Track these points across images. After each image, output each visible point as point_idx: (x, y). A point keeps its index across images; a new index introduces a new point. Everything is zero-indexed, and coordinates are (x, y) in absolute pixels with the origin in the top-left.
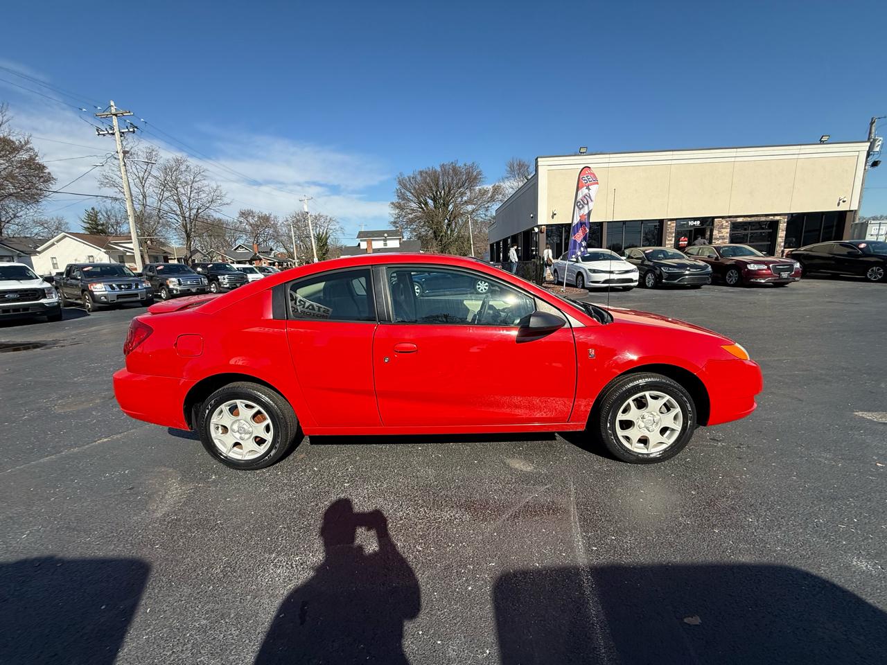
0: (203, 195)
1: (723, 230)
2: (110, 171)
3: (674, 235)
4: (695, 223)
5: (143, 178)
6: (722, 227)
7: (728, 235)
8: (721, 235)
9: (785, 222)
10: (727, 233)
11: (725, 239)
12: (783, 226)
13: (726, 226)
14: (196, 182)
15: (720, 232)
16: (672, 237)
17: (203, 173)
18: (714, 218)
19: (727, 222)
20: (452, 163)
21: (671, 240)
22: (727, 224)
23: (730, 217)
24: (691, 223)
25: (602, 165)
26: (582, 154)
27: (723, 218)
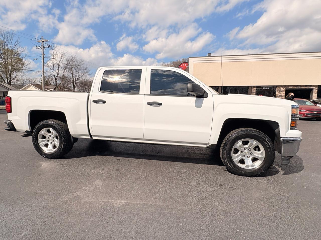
1: (281, 92)
3: (255, 93)
4: (267, 88)
6: (281, 91)
7: (284, 95)
8: (280, 94)
9: (316, 90)
10: (284, 94)
11: (282, 96)
12: (315, 91)
13: (283, 90)
14: (80, 65)
15: (280, 93)
18: (276, 86)
22: (283, 89)
23: (285, 86)
24: (264, 88)
25: (218, 61)
26: (209, 56)
27: (281, 86)
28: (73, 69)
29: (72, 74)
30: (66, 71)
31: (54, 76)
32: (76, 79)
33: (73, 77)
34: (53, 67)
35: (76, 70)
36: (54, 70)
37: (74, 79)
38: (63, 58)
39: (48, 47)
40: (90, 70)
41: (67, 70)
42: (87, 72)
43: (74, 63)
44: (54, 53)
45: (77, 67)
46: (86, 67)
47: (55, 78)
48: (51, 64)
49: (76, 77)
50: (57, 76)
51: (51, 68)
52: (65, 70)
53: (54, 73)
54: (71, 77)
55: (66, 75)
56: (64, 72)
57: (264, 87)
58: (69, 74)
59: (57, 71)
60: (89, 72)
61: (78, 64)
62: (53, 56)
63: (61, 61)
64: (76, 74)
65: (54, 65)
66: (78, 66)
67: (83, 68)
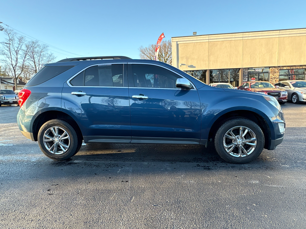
0: (45, 58)
1: (275, 74)
2: (3, 48)
3: (247, 76)
4: (259, 70)
5: (17, 51)
6: (274, 72)
7: (279, 77)
8: (274, 76)
10: (278, 75)
11: (277, 78)
13: (277, 72)
14: (43, 52)
16: (246, 77)
17: (46, 48)
18: (270, 67)
19: (278, 69)
20: (169, 41)
21: (246, 79)
22: (278, 70)
23: (279, 67)
25: (205, 41)
26: (195, 35)
27: (275, 67)
28: (35, 56)
29: (35, 63)
30: (26, 59)
31: (12, 65)
32: (40, 68)
33: (35, 66)
34: (10, 55)
35: (39, 57)
36: (11, 58)
37: (37, 68)
38: (21, 44)
39: (2, 30)
40: (55, 56)
41: (27, 57)
42: (52, 60)
43: (36, 50)
44: (10, 38)
45: (40, 54)
46: (50, 53)
47: (14, 68)
48: (7, 51)
49: (39, 65)
50: (16, 65)
51: (8, 56)
52: (25, 57)
53: (12, 62)
54: (34, 66)
55: (26, 63)
56: (24, 61)
57: (257, 69)
58: (30, 63)
59: (16, 59)
60: (54, 59)
61: (41, 50)
62: (9, 42)
63: (19, 47)
64: (39, 62)
65: (11, 52)
66: (41, 52)
67: (46, 55)
